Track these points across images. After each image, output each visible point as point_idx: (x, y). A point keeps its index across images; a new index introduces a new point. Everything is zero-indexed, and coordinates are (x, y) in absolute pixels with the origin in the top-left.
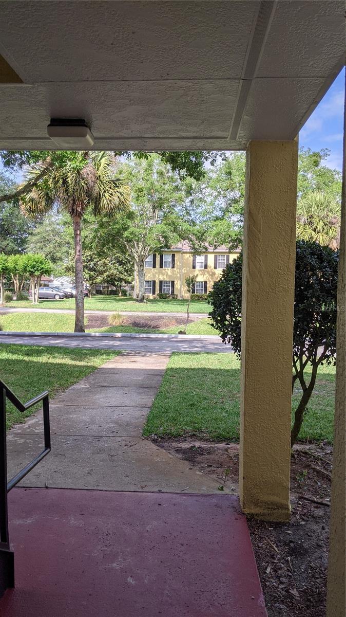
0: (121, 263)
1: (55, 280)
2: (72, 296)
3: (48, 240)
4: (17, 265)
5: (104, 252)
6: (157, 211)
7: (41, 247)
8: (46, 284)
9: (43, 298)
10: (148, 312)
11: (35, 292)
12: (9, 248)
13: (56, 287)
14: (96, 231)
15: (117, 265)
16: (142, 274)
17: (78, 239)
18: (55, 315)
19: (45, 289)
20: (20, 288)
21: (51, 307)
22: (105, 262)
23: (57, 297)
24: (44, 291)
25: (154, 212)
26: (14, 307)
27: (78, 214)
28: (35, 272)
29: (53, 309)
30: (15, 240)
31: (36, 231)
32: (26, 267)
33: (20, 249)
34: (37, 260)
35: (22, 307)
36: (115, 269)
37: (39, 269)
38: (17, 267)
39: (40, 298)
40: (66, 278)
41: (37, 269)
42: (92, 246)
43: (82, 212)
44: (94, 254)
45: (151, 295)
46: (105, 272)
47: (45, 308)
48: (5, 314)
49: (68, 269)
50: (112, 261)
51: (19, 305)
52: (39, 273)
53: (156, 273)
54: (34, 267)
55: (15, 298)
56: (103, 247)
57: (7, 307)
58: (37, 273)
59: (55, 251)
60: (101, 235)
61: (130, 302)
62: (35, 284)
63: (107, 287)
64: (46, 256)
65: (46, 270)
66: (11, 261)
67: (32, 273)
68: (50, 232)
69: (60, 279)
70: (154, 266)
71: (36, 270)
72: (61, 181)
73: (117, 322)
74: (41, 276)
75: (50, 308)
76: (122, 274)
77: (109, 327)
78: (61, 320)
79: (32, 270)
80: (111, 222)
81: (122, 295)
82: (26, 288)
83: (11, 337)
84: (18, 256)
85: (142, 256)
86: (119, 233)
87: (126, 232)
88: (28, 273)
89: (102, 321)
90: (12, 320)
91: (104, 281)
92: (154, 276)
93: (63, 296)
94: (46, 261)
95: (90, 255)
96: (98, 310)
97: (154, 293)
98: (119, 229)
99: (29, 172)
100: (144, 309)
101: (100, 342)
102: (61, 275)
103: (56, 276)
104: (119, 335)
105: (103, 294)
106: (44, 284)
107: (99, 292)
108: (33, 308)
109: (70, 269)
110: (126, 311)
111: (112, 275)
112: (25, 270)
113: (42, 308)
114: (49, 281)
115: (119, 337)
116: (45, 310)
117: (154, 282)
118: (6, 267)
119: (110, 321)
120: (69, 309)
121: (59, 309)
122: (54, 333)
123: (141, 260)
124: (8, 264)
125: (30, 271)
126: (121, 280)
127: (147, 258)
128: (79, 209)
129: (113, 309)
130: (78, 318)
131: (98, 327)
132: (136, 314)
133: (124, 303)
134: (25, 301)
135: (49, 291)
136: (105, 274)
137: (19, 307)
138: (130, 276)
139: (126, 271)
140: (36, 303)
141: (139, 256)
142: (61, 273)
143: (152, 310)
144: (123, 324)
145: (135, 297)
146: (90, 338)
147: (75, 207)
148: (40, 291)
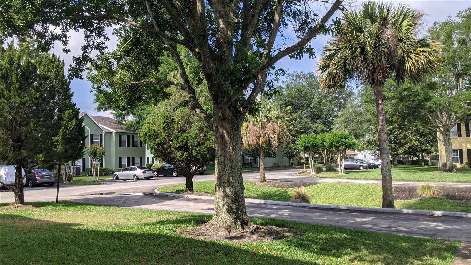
0: (422, 135)
1: (359, 153)
2: (375, 167)
3: (351, 120)
4: (324, 141)
5: (404, 125)
6: (461, 79)
7: (346, 126)
8: (351, 157)
9: (349, 169)
10: (461, 182)
11: (341, 163)
12: (319, 129)
13: (360, 160)
14: (396, 105)
15: (418, 136)
16: (449, 143)
17: (380, 109)
18: (360, 185)
19: (350, 161)
20: (328, 162)
21: (357, 177)
22: (405, 135)
23: (361, 168)
24: (349, 163)
25: (457, 81)
26: (324, 178)
27: (378, 83)
28: (339, 147)
29: (358, 179)
30: (324, 123)
31: (340, 114)
32: (332, 143)
33: (328, 130)
34: (341, 136)
35: (330, 178)
36: (416, 140)
37: (343, 144)
38: (325, 143)
39: (347, 169)
40: (368, 152)
41: (342, 144)
42: (393, 120)
43: (383, 81)
44: (394, 128)
45: (458, 164)
46: (406, 143)
47: (350, 179)
48: (315, 184)
49: (370, 143)
50: (412, 133)
51: (328, 176)
52: (344, 148)
53: (462, 142)
54: (338, 142)
55: (324, 169)
56: (404, 120)
57: (317, 177)
58: (342, 148)
59: (357, 129)
60: (401, 108)
61: (437, 172)
62: (341, 157)
63: (408, 158)
64: (350, 133)
65: (350, 145)
66: (319, 138)
67: (337, 148)
68: (352, 113)
69: (363, 152)
70: (460, 136)
71: (340, 145)
72: (359, 50)
73: (427, 194)
74: (346, 150)
75: (355, 179)
76: (424, 145)
77: (418, 199)
78: (366, 192)
79: (337, 145)
80: (411, 95)
81: (425, 165)
82: (333, 161)
83: (315, 210)
84: (325, 134)
85: (447, 125)
86: (420, 105)
87: (428, 103)
88: (334, 148)
89: (411, 192)
90: (321, 190)
91: (405, 152)
92: (461, 145)
93: (367, 167)
94: (349, 136)
95: (390, 129)
96: (403, 180)
97: (462, 162)
98: (420, 101)
99: (326, 50)
100: (455, 179)
101: (416, 223)
102: (364, 149)
103: (359, 150)
104: (438, 213)
105: (404, 164)
106: (350, 157)
107: (400, 163)
108: (340, 178)
109: (372, 143)
110: (434, 181)
111: (413, 146)
112: (331, 146)
113: (348, 179)
114: (354, 155)
115: (438, 217)
116: (351, 180)
117: (461, 151)
118: (315, 144)
119: (419, 192)
120: (374, 179)
121: (364, 179)
122: (360, 208)
123: (446, 129)
124: (317, 141)
125: (335, 146)
126: (422, 151)
127: (453, 127)
128: (379, 78)
129: (420, 179)
130: (386, 192)
131: (407, 199)
132: (448, 185)
133: (430, 173)
134: (334, 172)
135: (354, 163)
136: (407, 146)
137: (328, 178)
138: (432, 146)
139: (428, 142)
140: (343, 174)
141: (444, 126)
142: (363, 148)
143: (465, 180)
144: (434, 196)
145: (440, 166)
146: (402, 216)
147: (375, 76)
148: (345, 163)
